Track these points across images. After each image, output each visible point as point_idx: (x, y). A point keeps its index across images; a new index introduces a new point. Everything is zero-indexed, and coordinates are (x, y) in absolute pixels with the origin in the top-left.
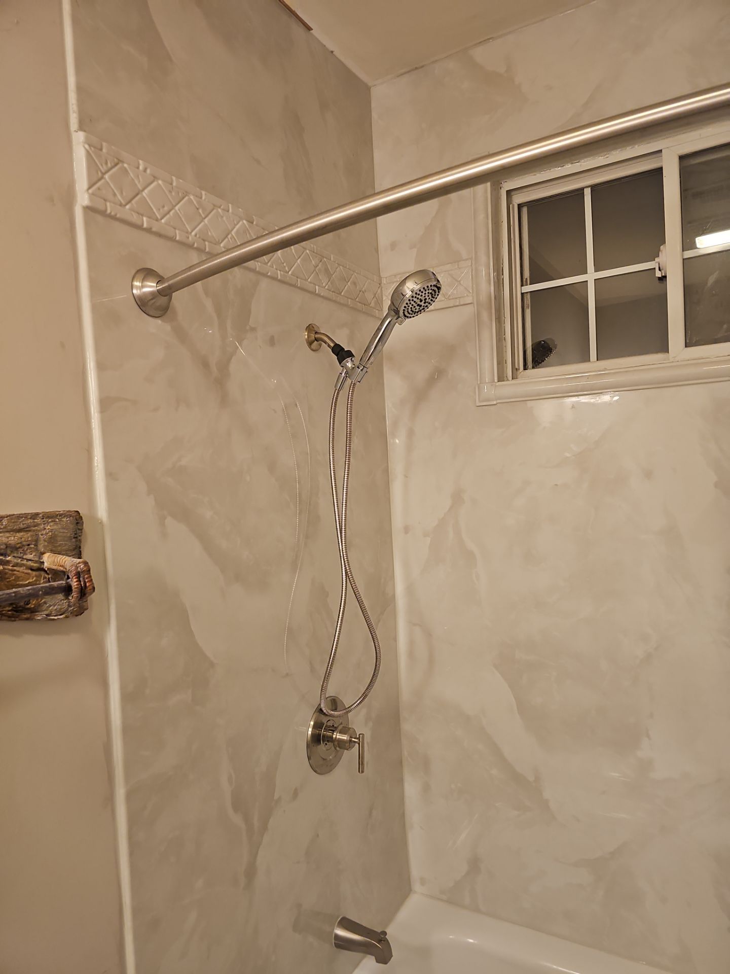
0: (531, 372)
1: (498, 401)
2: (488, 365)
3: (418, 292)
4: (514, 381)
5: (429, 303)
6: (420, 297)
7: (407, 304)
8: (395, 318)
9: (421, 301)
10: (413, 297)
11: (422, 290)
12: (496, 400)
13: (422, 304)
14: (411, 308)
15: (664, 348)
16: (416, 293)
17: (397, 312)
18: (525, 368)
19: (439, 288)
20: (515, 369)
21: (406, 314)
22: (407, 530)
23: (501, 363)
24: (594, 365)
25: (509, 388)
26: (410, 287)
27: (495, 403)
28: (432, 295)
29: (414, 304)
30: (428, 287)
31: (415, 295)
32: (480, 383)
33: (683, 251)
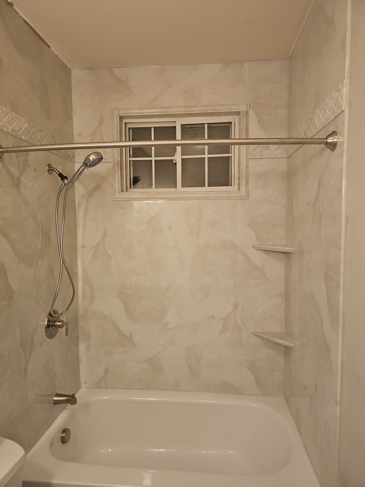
0: (132, 190)
1: (121, 199)
2: (117, 185)
3: (95, 160)
4: (126, 193)
5: (98, 163)
6: (95, 161)
7: (91, 163)
8: (86, 167)
9: (96, 162)
10: (93, 161)
11: (97, 159)
12: (120, 199)
13: (96, 163)
14: (92, 164)
15: (175, 187)
16: (94, 160)
17: (86, 165)
18: (130, 188)
19: (102, 158)
20: (127, 188)
21: (90, 166)
22: (83, 247)
23: (122, 185)
24: (153, 190)
25: (125, 195)
26: (92, 157)
27: (120, 200)
28: (100, 160)
29: (93, 163)
30: (99, 158)
31: (94, 161)
32: (114, 192)
33: (182, 156)
